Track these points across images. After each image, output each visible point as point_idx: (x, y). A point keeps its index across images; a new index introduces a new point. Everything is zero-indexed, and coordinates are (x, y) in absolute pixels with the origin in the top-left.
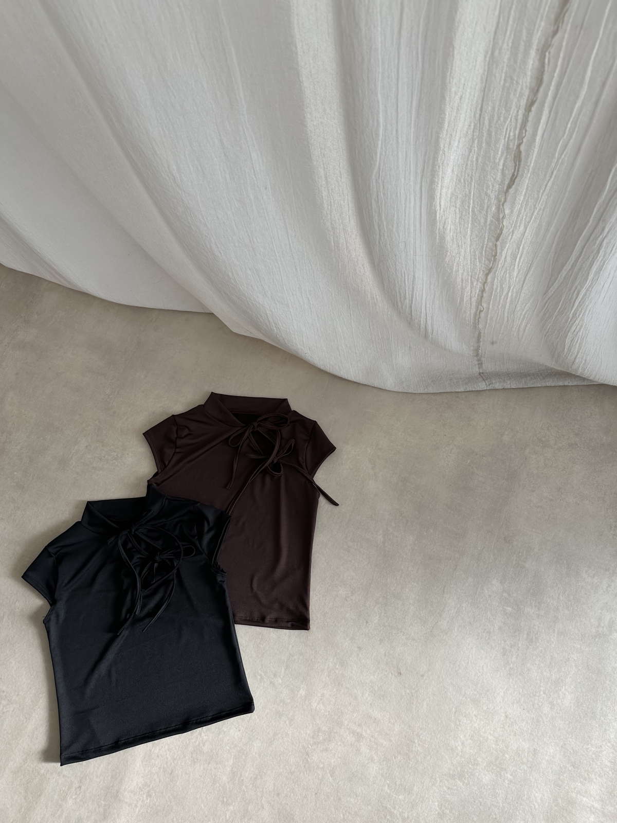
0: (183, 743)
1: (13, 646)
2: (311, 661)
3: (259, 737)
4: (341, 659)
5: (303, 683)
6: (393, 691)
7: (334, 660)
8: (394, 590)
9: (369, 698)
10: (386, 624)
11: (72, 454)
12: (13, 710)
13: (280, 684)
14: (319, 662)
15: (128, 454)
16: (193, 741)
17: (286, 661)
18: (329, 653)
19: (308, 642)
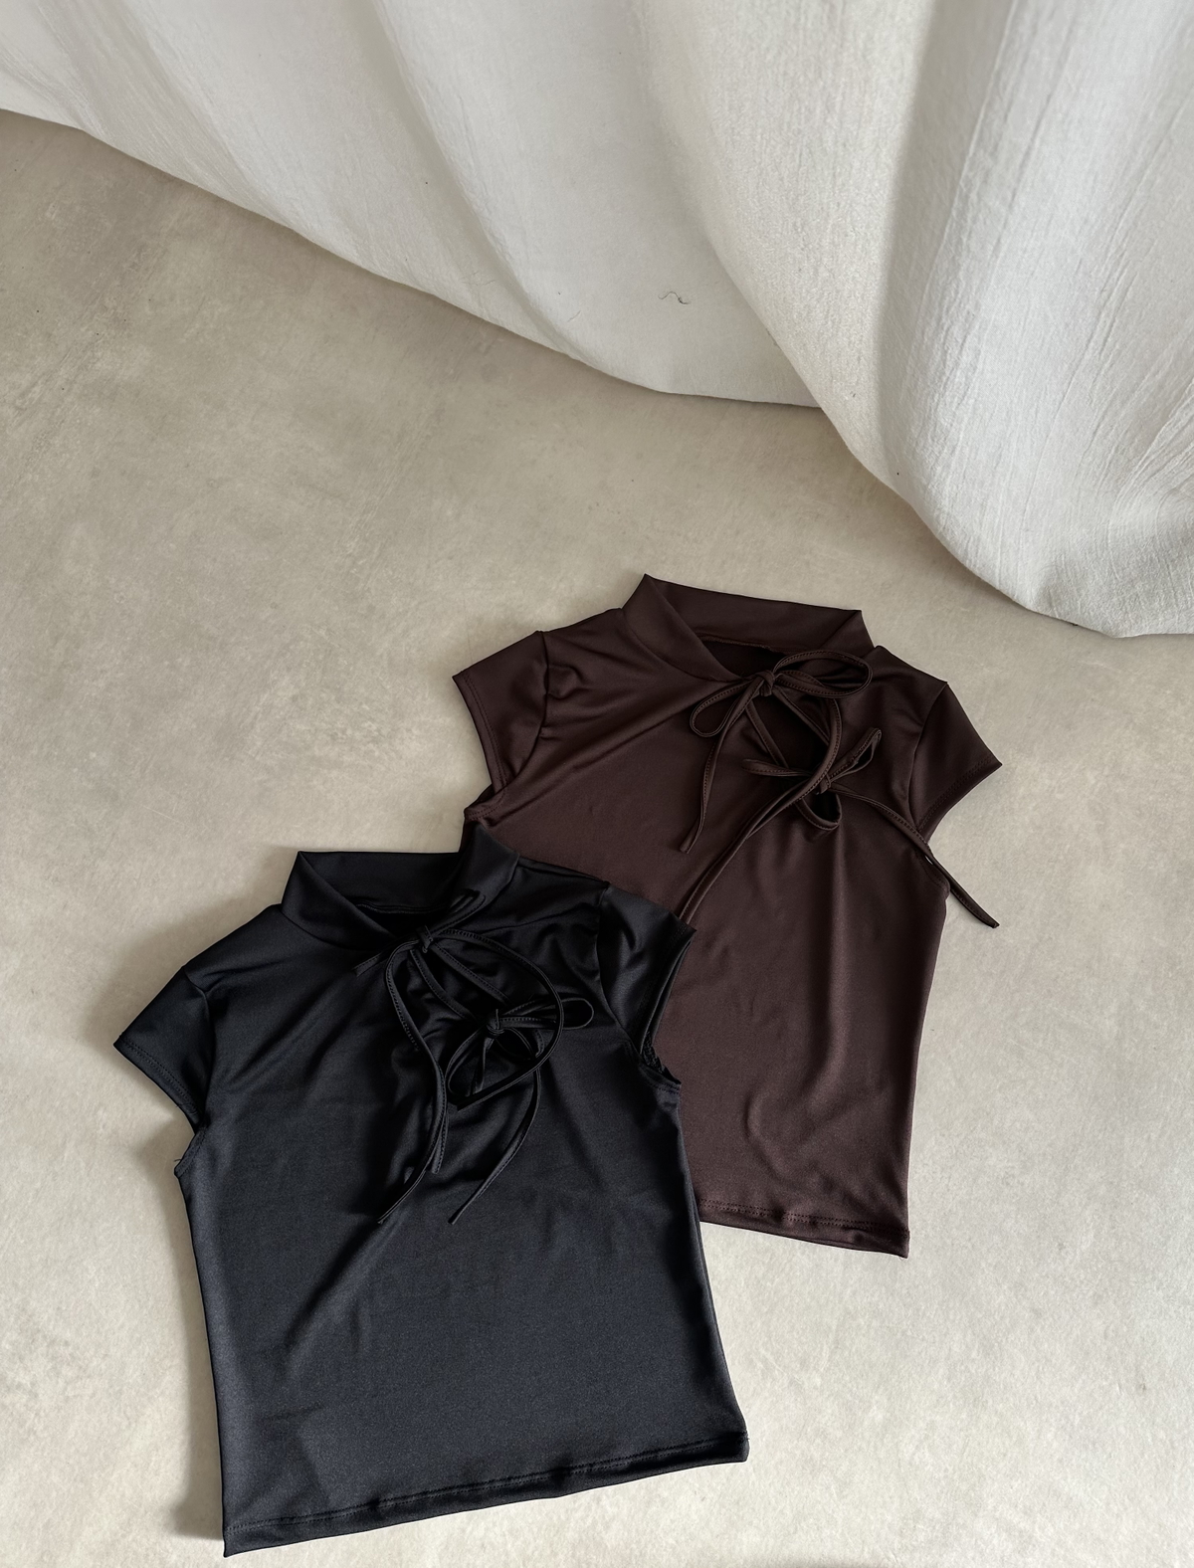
0: (551, 1519)
1: (91, 1226)
2: (904, 1333)
3: (755, 1522)
4: (984, 1337)
5: (880, 1391)
6: (1122, 1429)
7: (965, 1336)
8: (1141, 1166)
9: (1055, 1444)
10: (1114, 1256)
11: (252, 715)
12: (94, 1395)
13: (815, 1388)
14: (923, 1340)
15: (409, 730)
16: (579, 1514)
17: (834, 1328)
18: (951, 1317)
19: (898, 1285)
